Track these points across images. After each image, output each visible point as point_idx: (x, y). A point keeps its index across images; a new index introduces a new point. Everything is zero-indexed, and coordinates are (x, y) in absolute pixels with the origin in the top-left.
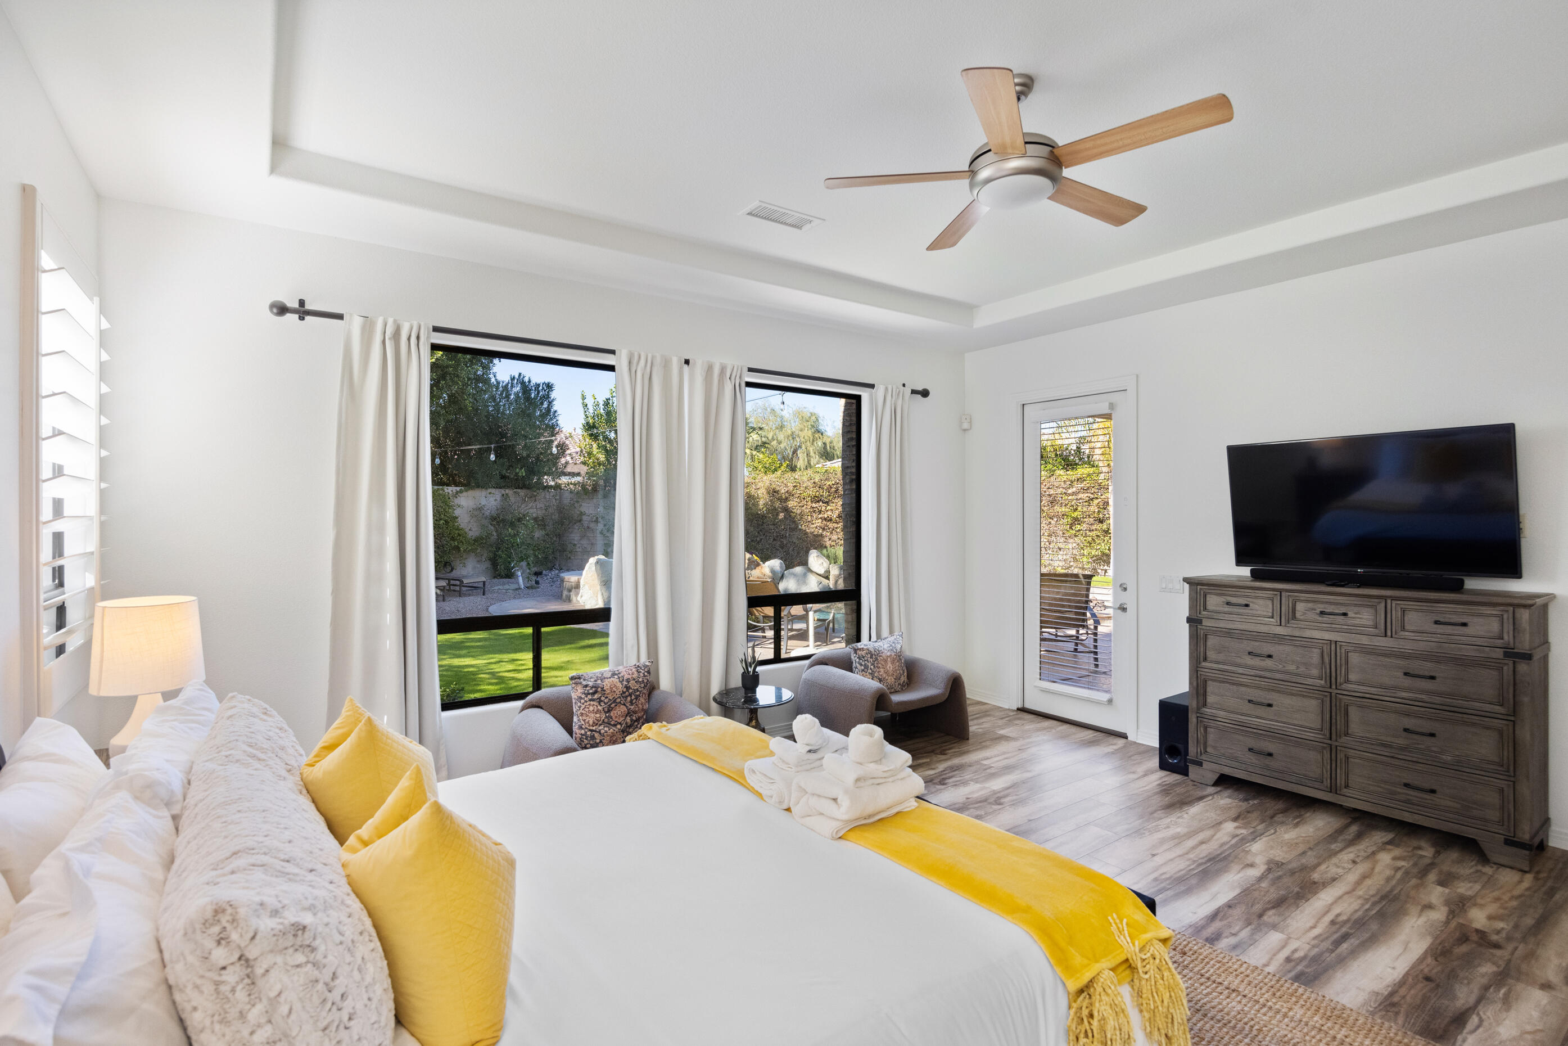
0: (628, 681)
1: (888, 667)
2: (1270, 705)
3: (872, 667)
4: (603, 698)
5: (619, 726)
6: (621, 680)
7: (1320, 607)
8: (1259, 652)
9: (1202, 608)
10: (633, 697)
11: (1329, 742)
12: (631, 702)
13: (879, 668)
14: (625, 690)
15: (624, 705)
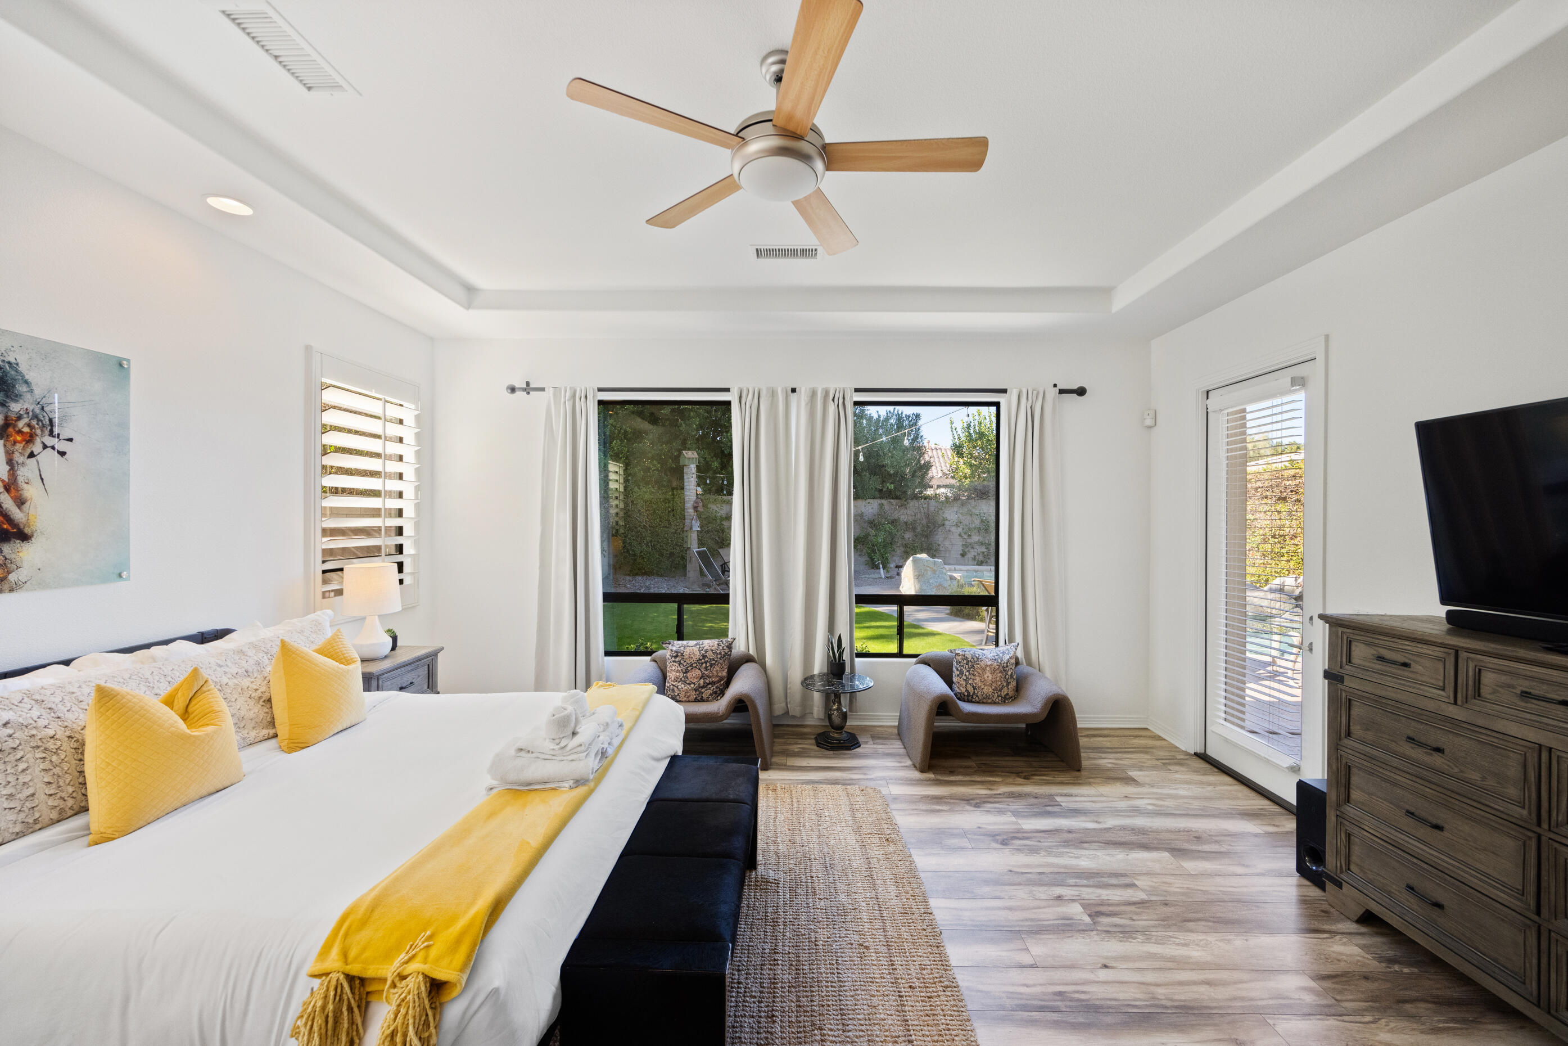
0: (706, 651)
1: (986, 676)
2: (1438, 827)
3: (967, 674)
4: (682, 662)
5: (692, 686)
6: (701, 649)
7: (1523, 685)
8: (1423, 740)
9: (1344, 660)
10: (708, 664)
11: (1536, 918)
12: (706, 668)
13: (974, 675)
14: (701, 658)
15: (699, 669)
